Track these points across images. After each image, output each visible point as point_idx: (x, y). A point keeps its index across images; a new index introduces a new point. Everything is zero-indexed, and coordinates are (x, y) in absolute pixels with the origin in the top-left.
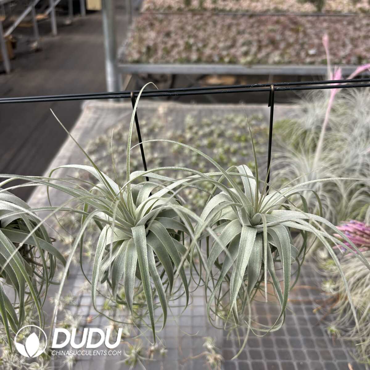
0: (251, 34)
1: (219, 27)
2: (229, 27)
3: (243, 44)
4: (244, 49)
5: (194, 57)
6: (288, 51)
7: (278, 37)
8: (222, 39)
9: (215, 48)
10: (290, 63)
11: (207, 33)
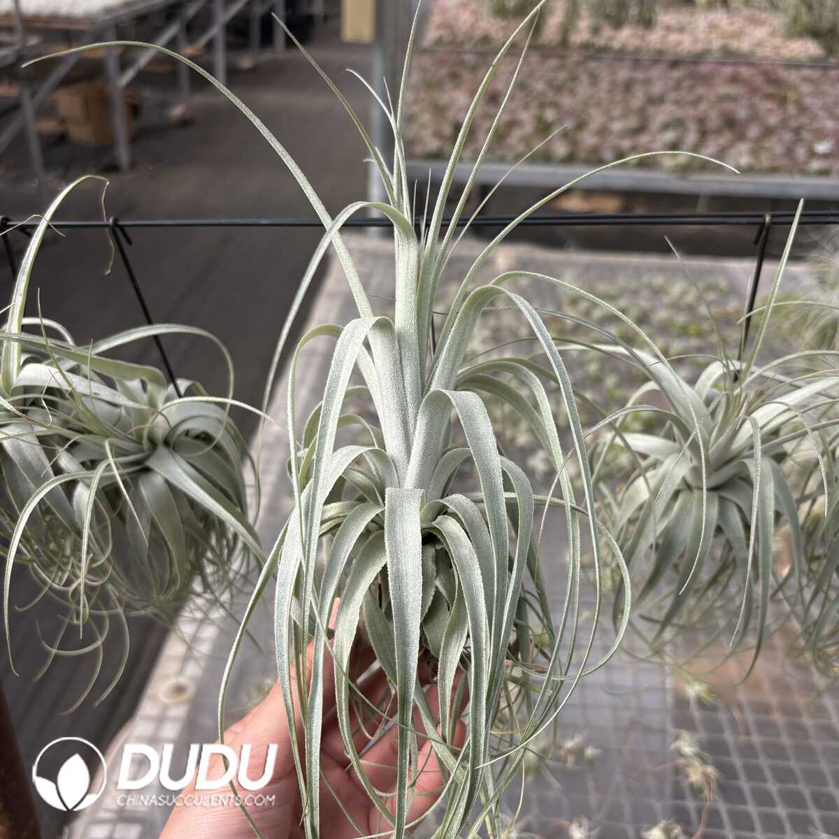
0: (677, 102)
1: (604, 85)
2: (628, 87)
3: (666, 127)
4: (670, 136)
5: (561, 149)
6: (767, 144)
7: (742, 113)
8: (617, 112)
9: (603, 132)
10: (774, 170)
11: (579, 98)
